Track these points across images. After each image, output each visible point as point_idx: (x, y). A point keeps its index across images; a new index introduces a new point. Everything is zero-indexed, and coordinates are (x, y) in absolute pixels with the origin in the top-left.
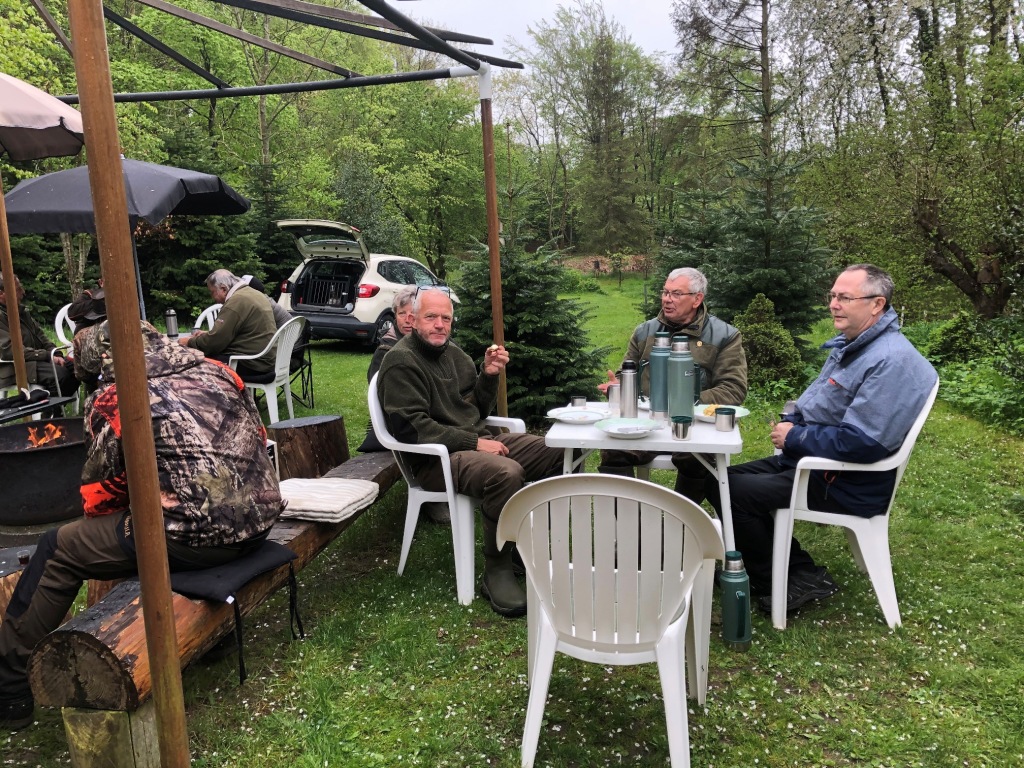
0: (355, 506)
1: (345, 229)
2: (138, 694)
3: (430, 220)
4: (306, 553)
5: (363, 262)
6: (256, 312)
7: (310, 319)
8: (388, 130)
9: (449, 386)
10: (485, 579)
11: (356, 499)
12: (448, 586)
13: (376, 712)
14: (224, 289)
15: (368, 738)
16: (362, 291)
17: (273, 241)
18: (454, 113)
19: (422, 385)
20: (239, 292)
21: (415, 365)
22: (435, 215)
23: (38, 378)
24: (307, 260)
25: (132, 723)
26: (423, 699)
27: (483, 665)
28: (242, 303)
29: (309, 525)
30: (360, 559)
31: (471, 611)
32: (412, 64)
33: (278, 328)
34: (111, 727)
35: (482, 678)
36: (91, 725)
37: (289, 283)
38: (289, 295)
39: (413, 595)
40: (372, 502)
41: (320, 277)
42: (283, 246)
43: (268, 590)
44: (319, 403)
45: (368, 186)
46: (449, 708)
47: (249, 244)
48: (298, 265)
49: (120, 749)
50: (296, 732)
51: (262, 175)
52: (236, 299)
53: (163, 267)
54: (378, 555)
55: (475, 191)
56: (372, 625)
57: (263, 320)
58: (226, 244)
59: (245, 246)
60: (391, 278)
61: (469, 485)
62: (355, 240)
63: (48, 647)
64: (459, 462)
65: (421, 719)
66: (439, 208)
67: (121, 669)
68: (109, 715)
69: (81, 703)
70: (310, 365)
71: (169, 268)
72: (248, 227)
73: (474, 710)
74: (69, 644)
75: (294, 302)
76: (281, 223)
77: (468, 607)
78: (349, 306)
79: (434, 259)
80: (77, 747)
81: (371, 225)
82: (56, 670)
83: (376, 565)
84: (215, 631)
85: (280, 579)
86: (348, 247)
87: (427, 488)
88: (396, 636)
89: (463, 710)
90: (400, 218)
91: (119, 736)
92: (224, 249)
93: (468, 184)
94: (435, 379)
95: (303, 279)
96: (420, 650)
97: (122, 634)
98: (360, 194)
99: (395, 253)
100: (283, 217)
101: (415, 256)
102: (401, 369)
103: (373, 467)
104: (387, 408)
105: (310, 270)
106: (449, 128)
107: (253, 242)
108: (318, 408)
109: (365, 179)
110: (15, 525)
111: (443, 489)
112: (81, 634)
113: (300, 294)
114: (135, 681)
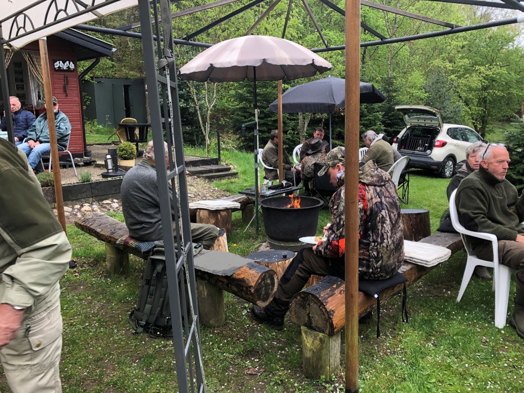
0: (438, 260)
1: (431, 110)
2: (334, 329)
3: (479, 104)
4: (411, 279)
5: (439, 128)
6: (385, 153)
7: (411, 158)
8: (460, 55)
9: (501, 201)
10: (514, 316)
11: (439, 257)
12: (488, 315)
13: (445, 372)
14: (370, 140)
15: (440, 384)
16: (437, 144)
17: (390, 116)
18: (502, 43)
19: (484, 199)
20: (377, 143)
21: (481, 187)
22: (483, 101)
23: (286, 177)
24: (408, 127)
25: (330, 342)
26: (473, 373)
27: (511, 364)
28: (378, 147)
29: (413, 265)
30: (434, 288)
31: (503, 332)
32: (477, 16)
33: (395, 162)
34: (321, 340)
35: (510, 372)
36: (313, 337)
37: (398, 138)
38: (397, 144)
39: (466, 314)
40: (447, 259)
41: (414, 136)
42: (395, 119)
43: (391, 294)
44: (411, 202)
45: (444, 87)
46: (489, 382)
47: (378, 118)
48: (403, 129)
49: (324, 352)
50: (401, 369)
51: (389, 82)
52: (375, 146)
53: (336, 128)
54: (445, 288)
55: (511, 87)
56: (442, 325)
57: (388, 157)
58: (367, 118)
59: (376, 118)
60: (454, 137)
61: (510, 261)
62: (436, 116)
63: (299, 298)
64: (504, 246)
65: (472, 384)
66: (486, 97)
67: (328, 316)
68: (321, 335)
69: (310, 326)
70: (408, 181)
71: (339, 129)
72: (379, 109)
73: (505, 388)
74: (308, 299)
75: (399, 148)
76: (397, 107)
77: (502, 329)
78: (428, 151)
79: (479, 126)
80: (306, 345)
81: (444, 108)
82: (301, 308)
83: (444, 293)
84: (367, 309)
85: (398, 290)
86: (431, 120)
87: (480, 257)
88: (457, 334)
89: (497, 386)
90: (461, 103)
91: (324, 345)
92: (366, 120)
93: (506, 83)
94: (492, 196)
95: (405, 136)
96: (471, 346)
97: (329, 299)
98: (439, 91)
99: (456, 123)
100: (398, 104)
101: (467, 125)
102: (472, 189)
103: (446, 241)
104: (461, 210)
105: (409, 132)
106: (499, 50)
107: (381, 116)
108: (410, 205)
109: (443, 83)
110: (276, 240)
111: (491, 260)
112: (313, 295)
113: (403, 144)
114: (334, 323)
